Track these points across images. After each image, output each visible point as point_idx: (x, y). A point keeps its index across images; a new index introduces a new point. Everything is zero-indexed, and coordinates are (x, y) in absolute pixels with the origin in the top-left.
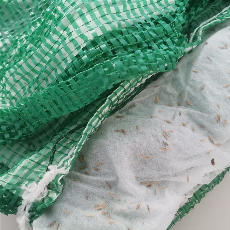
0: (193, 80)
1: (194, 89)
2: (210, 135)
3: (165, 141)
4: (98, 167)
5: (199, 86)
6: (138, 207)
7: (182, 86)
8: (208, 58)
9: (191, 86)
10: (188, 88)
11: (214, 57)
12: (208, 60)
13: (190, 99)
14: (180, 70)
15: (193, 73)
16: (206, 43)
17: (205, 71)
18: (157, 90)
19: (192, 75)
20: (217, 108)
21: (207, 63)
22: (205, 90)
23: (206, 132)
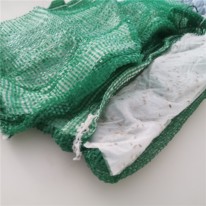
0: (151, 77)
1: (153, 80)
2: (166, 98)
3: (144, 99)
4: (113, 118)
5: (155, 78)
6: (138, 126)
7: (147, 81)
8: (157, 67)
9: (151, 79)
10: (150, 80)
11: (159, 66)
12: (157, 68)
13: (152, 85)
14: (144, 75)
15: (151, 74)
16: (154, 62)
17: (156, 72)
18: (134, 85)
19: (151, 75)
20: (166, 85)
21: (156, 69)
22: (159, 79)
23: (164, 97)
